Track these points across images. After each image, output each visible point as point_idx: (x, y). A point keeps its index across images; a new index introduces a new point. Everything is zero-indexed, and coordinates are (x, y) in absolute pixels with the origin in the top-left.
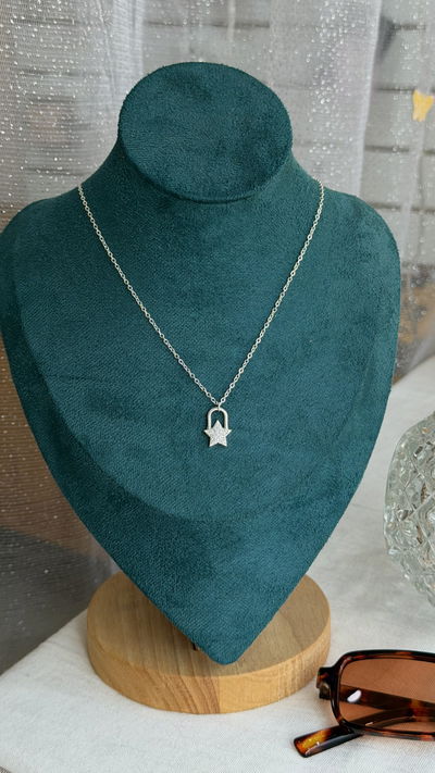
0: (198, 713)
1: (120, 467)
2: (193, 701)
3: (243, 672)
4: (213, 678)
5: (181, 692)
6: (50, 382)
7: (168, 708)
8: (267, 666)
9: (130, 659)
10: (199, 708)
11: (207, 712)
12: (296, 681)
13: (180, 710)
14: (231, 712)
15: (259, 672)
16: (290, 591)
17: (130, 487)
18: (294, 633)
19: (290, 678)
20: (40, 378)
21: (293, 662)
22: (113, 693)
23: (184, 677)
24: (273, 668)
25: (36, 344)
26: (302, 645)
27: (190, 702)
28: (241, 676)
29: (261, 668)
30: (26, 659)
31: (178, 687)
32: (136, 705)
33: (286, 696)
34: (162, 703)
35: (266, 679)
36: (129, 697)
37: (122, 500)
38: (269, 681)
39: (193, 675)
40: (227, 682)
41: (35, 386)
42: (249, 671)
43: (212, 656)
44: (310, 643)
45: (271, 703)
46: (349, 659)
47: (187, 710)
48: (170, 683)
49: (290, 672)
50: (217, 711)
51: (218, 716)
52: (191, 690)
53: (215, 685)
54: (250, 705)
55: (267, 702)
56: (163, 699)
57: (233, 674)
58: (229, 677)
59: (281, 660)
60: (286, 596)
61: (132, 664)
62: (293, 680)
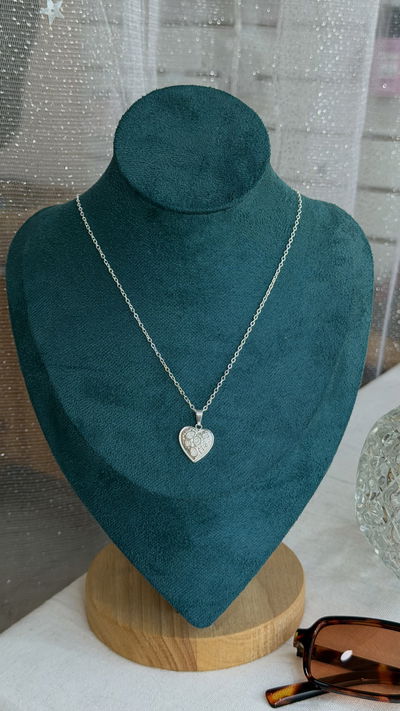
0: (177, 670)
1: (110, 449)
2: (173, 659)
3: (219, 635)
4: (191, 639)
5: (163, 650)
6: (51, 371)
7: (151, 665)
8: (241, 630)
9: (119, 619)
10: (179, 665)
11: (186, 669)
12: (268, 644)
13: (162, 667)
14: (207, 670)
15: (233, 636)
16: (262, 563)
17: (118, 467)
18: (269, 601)
19: (263, 641)
20: (42, 367)
21: (266, 627)
22: (105, 649)
23: (165, 638)
24: (246, 632)
25: (39, 337)
26: (274, 612)
27: (170, 660)
28: (217, 638)
29: (235, 632)
30: (31, 615)
31: (160, 646)
32: (123, 661)
33: (259, 657)
34: (146, 661)
35: (240, 641)
36: (118, 653)
37: (110, 478)
38: (242, 644)
39: (173, 636)
40: (204, 643)
41: (38, 374)
42: (224, 634)
43: (189, 620)
44: (283, 610)
45: (245, 663)
46: (323, 623)
47: (168, 666)
48: (154, 643)
49: (262, 636)
50: (195, 669)
51: (195, 674)
52: (171, 650)
53: (193, 646)
54: (226, 665)
55: (240, 662)
56: (148, 657)
57: (209, 636)
58: (206, 640)
59: (255, 625)
60: (258, 568)
61: (120, 624)
62: (265, 643)
